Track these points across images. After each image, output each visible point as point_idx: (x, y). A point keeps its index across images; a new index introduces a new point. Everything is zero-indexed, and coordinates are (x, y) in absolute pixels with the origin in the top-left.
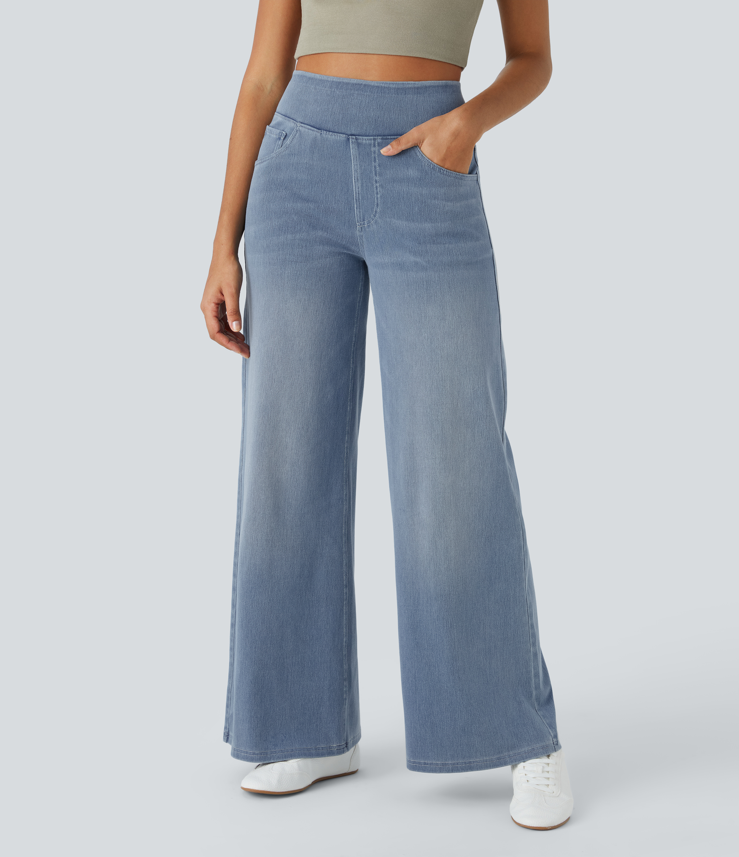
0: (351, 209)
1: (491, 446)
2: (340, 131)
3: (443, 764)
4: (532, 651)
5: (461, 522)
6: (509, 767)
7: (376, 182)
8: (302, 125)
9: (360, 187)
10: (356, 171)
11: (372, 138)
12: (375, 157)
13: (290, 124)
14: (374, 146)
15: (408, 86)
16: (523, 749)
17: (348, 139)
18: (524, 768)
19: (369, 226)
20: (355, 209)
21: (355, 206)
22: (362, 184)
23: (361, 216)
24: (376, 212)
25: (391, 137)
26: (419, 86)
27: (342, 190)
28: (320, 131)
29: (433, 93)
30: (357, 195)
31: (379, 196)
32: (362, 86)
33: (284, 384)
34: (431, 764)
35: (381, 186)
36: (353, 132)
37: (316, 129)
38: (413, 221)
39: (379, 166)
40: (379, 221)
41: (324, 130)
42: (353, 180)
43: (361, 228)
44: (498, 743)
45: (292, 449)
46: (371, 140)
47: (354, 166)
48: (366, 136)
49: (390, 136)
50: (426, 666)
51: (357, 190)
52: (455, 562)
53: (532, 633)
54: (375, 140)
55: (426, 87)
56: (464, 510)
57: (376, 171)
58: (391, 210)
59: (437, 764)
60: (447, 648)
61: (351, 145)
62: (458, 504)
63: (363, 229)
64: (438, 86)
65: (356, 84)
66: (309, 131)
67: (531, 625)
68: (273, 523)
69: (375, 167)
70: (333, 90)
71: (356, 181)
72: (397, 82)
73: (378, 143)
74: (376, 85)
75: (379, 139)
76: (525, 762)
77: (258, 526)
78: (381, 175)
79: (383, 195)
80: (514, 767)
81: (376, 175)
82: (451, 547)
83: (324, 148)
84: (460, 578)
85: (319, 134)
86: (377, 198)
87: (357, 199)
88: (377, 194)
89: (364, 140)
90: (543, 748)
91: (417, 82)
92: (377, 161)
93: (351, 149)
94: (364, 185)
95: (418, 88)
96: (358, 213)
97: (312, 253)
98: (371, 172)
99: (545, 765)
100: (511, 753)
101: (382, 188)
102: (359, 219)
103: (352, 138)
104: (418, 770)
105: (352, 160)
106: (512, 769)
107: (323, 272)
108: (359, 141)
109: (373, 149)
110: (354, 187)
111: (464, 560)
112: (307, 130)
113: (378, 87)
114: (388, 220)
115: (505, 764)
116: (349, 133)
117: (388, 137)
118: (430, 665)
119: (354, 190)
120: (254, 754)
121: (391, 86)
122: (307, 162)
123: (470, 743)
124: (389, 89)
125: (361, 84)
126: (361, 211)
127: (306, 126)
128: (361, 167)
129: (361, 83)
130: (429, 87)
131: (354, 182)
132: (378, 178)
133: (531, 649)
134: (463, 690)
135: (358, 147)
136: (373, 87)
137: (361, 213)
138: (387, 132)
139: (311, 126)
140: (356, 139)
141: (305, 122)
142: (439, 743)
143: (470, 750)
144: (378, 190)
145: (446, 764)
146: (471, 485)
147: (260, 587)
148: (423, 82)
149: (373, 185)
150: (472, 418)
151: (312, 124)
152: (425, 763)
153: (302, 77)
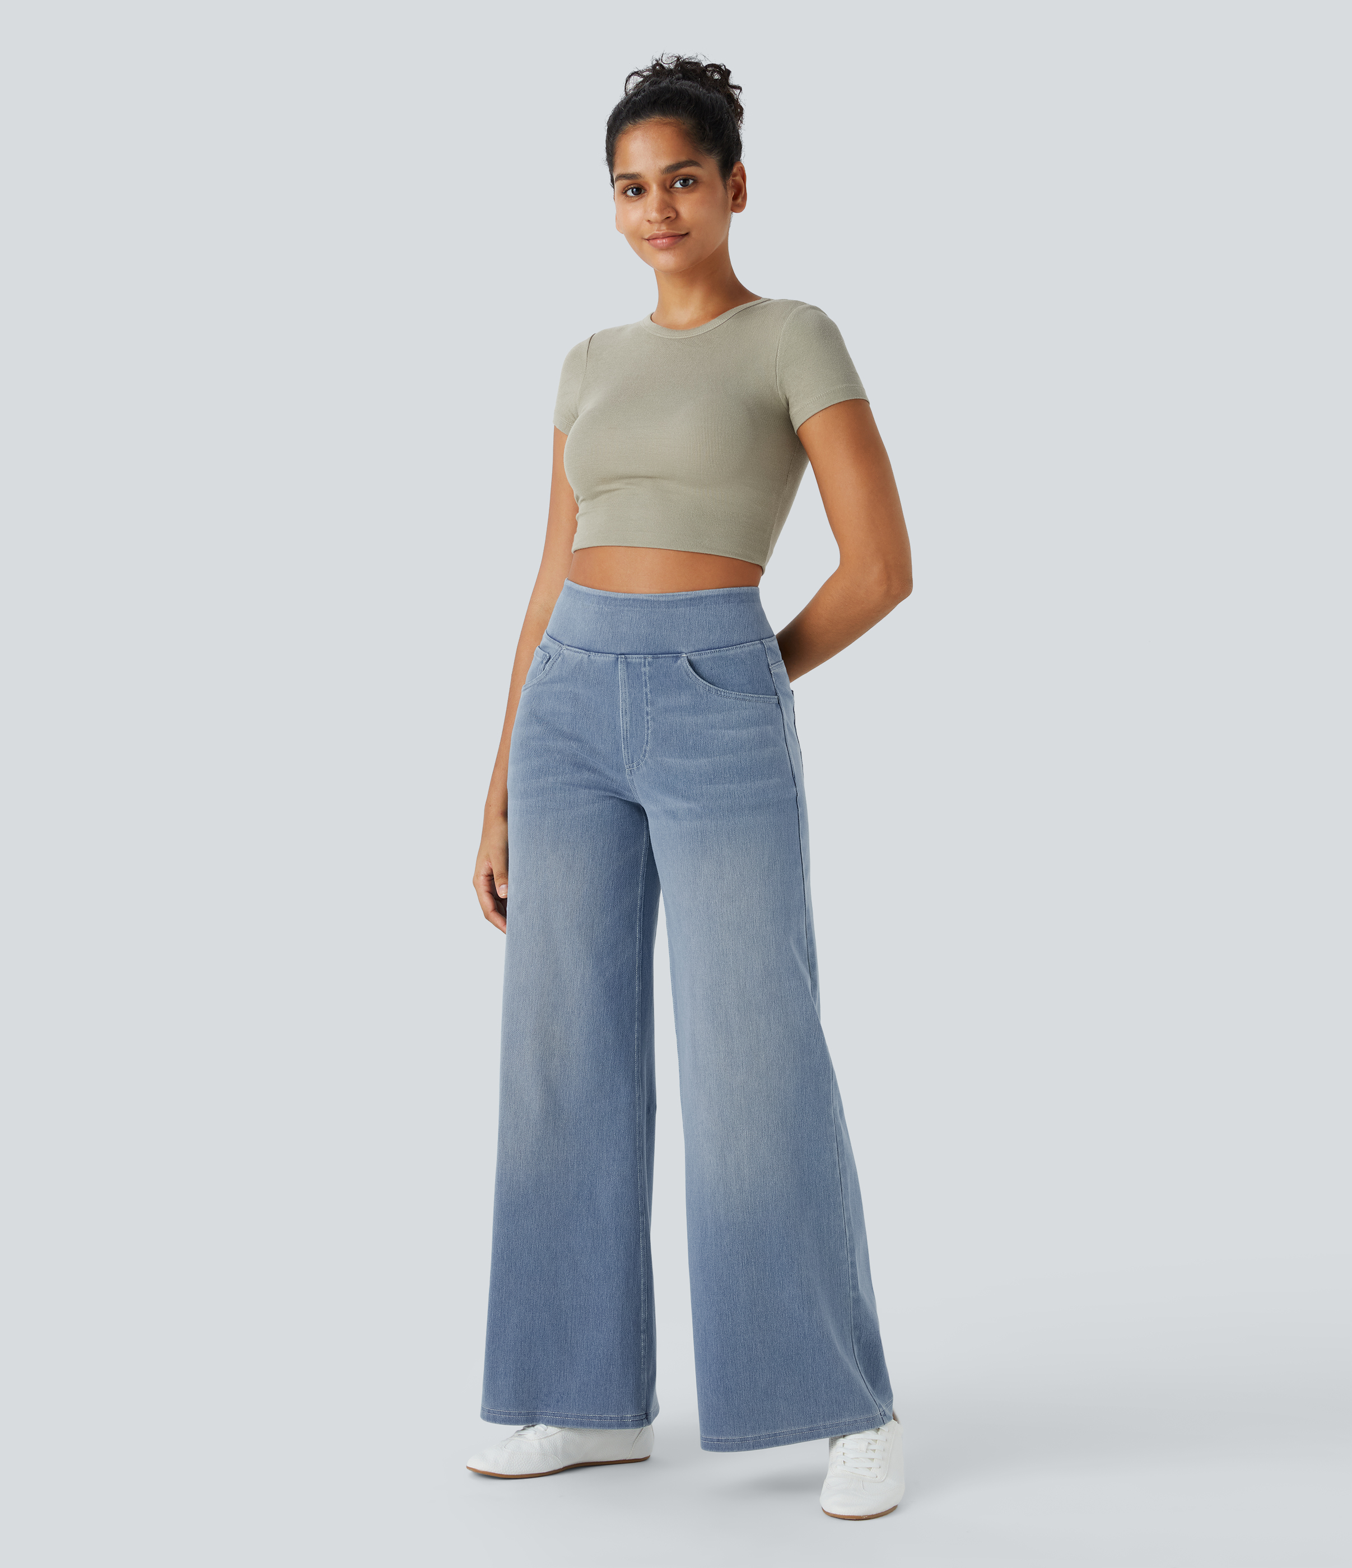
0: (619, 750)
1: (791, 1035)
2: (609, 652)
3: (742, 1440)
4: (851, 1296)
5: (757, 1132)
6: (826, 1441)
7: (647, 713)
8: (569, 648)
9: (628, 722)
10: (624, 701)
11: (642, 656)
12: (646, 681)
13: (554, 647)
14: (645, 666)
15: (678, 598)
16: (844, 1420)
17: (618, 658)
18: (843, 1446)
19: (638, 769)
20: (623, 750)
21: (623, 746)
22: (631, 718)
23: (630, 757)
24: (645, 751)
25: (663, 656)
26: (693, 596)
27: (609, 727)
28: (589, 652)
29: (711, 604)
30: (625, 732)
31: (650, 732)
32: (631, 601)
33: (547, 959)
34: (726, 1441)
35: (653, 719)
36: (623, 651)
37: (584, 651)
38: (687, 758)
39: (651, 692)
40: (649, 761)
41: (593, 651)
42: (621, 713)
43: (631, 771)
44: (810, 1409)
45: (560, 1039)
46: (641, 658)
47: (622, 694)
48: (636, 654)
49: (662, 654)
50: (716, 1316)
51: (625, 726)
52: (750, 1183)
53: (852, 1274)
54: (645, 658)
55: (701, 598)
56: (761, 1118)
57: (647, 700)
58: (662, 747)
59: (734, 1440)
60: (743, 1290)
61: (619, 666)
62: (753, 1110)
63: (633, 773)
64: (718, 596)
65: (625, 600)
66: (575, 654)
67: (852, 1263)
68: (540, 1130)
69: (646, 694)
70: (601, 606)
71: (624, 713)
72: (667, 594)
73: (649, 662)
74: (645, 598)
75: (649, 658)
76: (846, 1437)
77: (520, 1135)
78: (652, 704)
79: (654, 730)
80: (832, 1443)
81: (647, 705)
82: (744, 1163)
83: (590, 672)
84: (759, 1203)
85: (586, 656)
86: (648, 735)
87: (625, 737)
88: (648, 729)
89: (634, 659)
90: (868, 1420)
91: (689, 593)
92: (648, 685)
93: (619, 670)
94: (634, 719)
95: (691, 599)
96: (626, 755)
97: (576, 798)
98: (642, 701)
99: (872, 1442)
100: (828, 1423)
101: (654, 721)
102: (627, 761)
103: (621, 658)
104: (710, 1449)
105: (620, 687)
106: (830, 1446)
107: (591, 821)
108: (629, 660)
109: (643, 669)
110: (621, 723)
111: (764, 1181)
112: (572, 653)
113: (647, 601)
114: (659, 759)
115: (819, 1436)
116: (619, 652)
117: (659, 656)
118: (721, 1314)
119: (621, 726)
120: (520, 1414)
121: (661, 599)
122: (571, 691)
123: (774, 1409)
124: (659, 602)
125: (630, 599)
126: (629, 751)
127: (572, 649)
128: (630, 695)
129: (629, 597)
130: (706, 597)
131: (621, 716)
132: (649, 709)
133: (851, 1294)
134: (764, 1342)
135: (627, 667)
136: (643, 601)
137: (630, 754)
138: (658, 650)
139: (579, 648)
140: (626, 658)
141: (574, 645)
142: (735, 1413)
143: (775, 1419)
144: (650, 724)
145: (745, 1440)
146: (769, 1085)
147: (525, 1209)
148: (698, 591)
149: (643, 718)
150: (766, 1001)
151: (580, 646)
152: (718, 1440)
153: (570, 588)
